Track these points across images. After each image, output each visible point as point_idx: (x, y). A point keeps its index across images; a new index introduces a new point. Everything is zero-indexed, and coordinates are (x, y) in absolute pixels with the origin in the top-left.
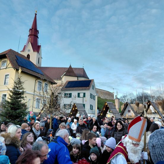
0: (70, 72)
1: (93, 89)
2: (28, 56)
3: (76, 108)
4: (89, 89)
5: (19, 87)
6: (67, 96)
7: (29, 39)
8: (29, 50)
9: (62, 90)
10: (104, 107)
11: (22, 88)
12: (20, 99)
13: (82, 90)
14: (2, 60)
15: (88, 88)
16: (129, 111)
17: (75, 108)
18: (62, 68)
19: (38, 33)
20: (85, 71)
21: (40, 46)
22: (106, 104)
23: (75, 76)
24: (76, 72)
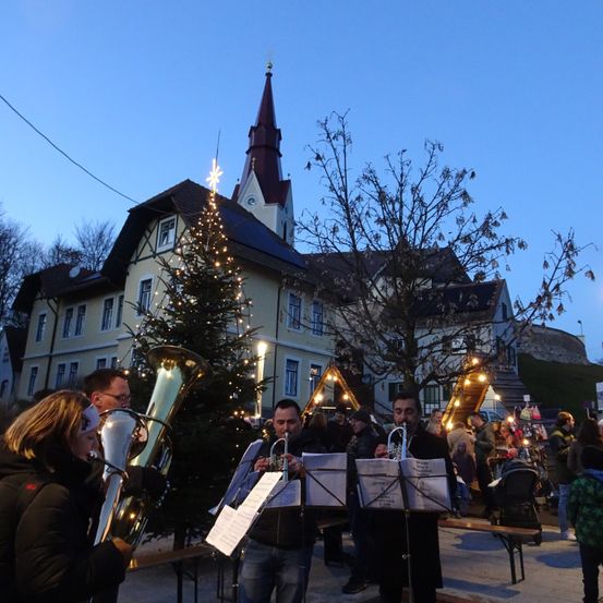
1: (505, 318)
4: (488, 320)
8: (252, 200)
14: (162, 222)
19: (280, 138)
21: (289, 181)
23: (423, 276)
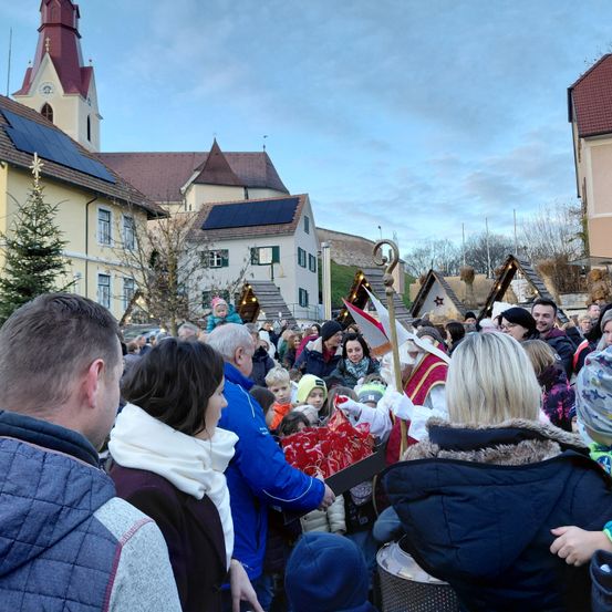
0: (214, 167)
1: (307, 230)
2: (47, 110)
3: (254, 300)
4: (291, 233)
5: (40, 226)
6: (212, 262)
7: (45, 42)
8: (47, 89)
9: (189, 238)
10: (354, 288)
11: (53, 231)
12: (47, 272)
13: (267, 235)
15: (287, 227)
16: (439, 301)
17: (249, 300)
18: (182, 155)
19: (78, 16)
20: (272, 165)
21: (91, 68)
22: (362, 277)
23: (236, 184)
24: (237, 169)
